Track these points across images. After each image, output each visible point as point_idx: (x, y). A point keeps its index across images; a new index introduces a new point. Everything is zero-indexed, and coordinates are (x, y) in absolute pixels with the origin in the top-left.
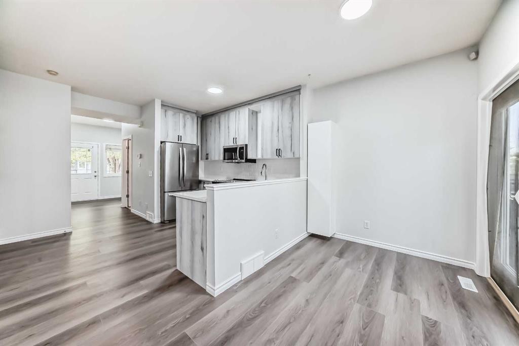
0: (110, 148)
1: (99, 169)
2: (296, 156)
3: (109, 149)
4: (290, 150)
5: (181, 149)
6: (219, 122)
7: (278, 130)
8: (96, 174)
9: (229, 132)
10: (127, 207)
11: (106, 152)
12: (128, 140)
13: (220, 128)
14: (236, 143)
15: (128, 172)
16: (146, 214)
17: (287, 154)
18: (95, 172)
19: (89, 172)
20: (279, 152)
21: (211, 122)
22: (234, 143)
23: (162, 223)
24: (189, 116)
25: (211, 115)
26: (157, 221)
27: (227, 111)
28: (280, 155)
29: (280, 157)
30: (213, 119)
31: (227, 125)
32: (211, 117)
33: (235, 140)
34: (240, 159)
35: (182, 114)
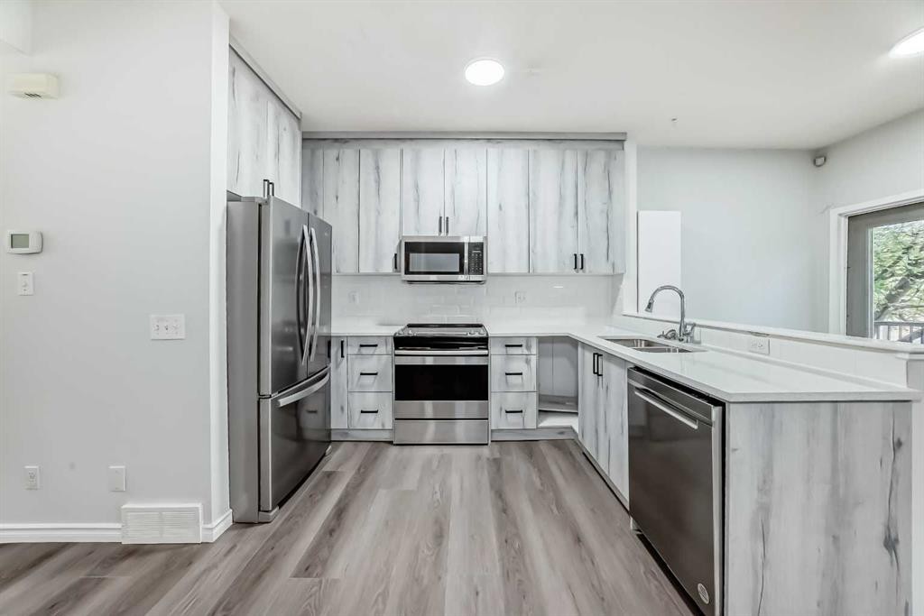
2: (619, 271)
4: (604, 258)
5: (306, 229)
6: (377, 168)
7: (577, 213)
9: (417, 201)
13: (378, 182)
14: (447, 232)
17: (596, 265)
20: (579, 262)
21: (338, 159)
22: (440, 231)
23: (242, 524)
24: (286, 120)
25: (336, 140)
26: (221, 525)
27: (409, 142)
28: (582, 268)
29: (581, 272)
30: (349, 153)
31: (408, 180)
32: (337, 144)
33: (443, 223)
34: (469, 273)
35: (272, 107)
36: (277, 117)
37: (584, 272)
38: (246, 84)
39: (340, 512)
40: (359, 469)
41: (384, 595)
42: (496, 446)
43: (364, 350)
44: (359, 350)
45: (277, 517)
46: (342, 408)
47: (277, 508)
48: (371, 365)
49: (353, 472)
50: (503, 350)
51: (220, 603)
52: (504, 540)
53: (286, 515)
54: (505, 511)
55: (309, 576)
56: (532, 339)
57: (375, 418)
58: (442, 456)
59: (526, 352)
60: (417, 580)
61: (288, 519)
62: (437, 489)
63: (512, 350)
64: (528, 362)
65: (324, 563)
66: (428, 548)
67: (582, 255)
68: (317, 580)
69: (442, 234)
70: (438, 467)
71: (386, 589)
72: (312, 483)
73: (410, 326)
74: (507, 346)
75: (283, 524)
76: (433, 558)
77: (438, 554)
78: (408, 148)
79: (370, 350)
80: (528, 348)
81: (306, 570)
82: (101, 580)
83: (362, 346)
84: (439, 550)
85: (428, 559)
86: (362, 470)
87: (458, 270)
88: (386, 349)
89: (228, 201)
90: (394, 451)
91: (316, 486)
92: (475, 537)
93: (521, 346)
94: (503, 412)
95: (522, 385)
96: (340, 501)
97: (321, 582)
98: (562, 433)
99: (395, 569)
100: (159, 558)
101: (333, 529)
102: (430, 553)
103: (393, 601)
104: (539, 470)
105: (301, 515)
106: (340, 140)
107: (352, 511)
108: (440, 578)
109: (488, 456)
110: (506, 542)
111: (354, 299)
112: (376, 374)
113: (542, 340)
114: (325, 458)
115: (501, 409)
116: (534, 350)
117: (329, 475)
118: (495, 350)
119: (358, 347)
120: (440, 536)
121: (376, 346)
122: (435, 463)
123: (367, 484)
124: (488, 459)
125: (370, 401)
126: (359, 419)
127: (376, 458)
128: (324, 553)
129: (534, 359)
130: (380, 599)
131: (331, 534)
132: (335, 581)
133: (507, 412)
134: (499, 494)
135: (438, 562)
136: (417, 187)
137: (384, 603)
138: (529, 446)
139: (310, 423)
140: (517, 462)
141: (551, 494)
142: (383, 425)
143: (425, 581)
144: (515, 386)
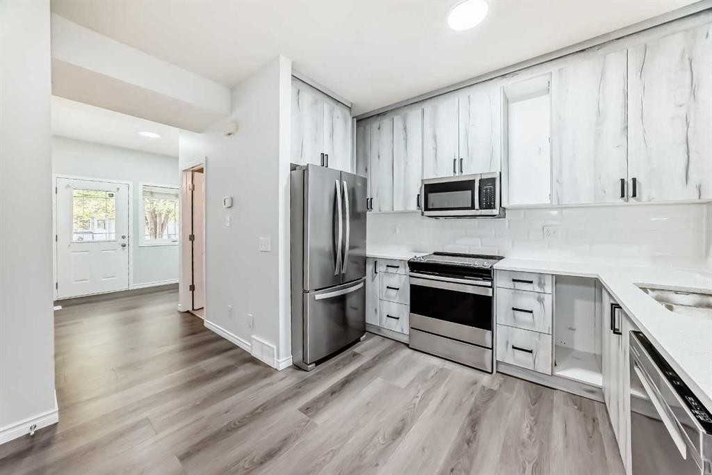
0: (152, 193)
1: (131, 233)
3: (148, 194)
4: (678, 182)
5: (338, 182)
6: (405, 128)
8: (125, 241)
9: (436, 149)
10: (190, 309)
11: (144, 199)
12: (193, 171)
13: (406, 139)
14: (461, 171)
15: (192, 238)
16: (250, 342)
18: (123, 237)
19: (113, 237)
20: (629, 189)
21: (379, 128)
22: (455, 172)
23: (297, 367)
24: (339, 111)
25: (378, 115)
26: (284, 363)
27: (429, 101)
28: (634, 195)
29: (632, 200)
30: (386, 122)
31: (428, 132)
32: (379, 118)
33: (459, 164)
34: (481, 207)
35: (327, 105)
36: (332, 111)
37: (639, 200)
38: (308, 96)
39: (346, 382)
40: (375, 358)
41: (334, 452)
42: (500, 378)
43: (390, 270)
44: (387, 269)
45: (313, 370)
46: (376, 310)
47: (314, 365)
48: (394, 282)
49: (370, 358)
50: (511, 284)
51: (262, 405)
52: (451, 467)
53: (318, 371)
54: (469, 442)
55: (305, 413)
56: (546, 277)
57: (397, 324)
58: (442, 369)
59: (538, 289)
60: (361, 457)
61: (318, 374)
62: (420, 394)
63: (519, 285)
64: (540, 300)
65: (318, 410)
66: (384, 438)
67: (634, 180)
68: (308, 418)
69: (457, 174)
70: (432, 377)
71: (339, 449)
72: (342, 357)
73: (436, 254)
74: (514, 280)
75: (314, 375)
76: (383, 447)
77: (389, 445)
78: (427, 107)
79: (393, 270)
80: (541, 284)
81: (306, 409)
82: (236, 368)
83: (388, 266)
84: (391, 444)
85: (378, 445)
86: (376, 359)
87: (470, 206)
88: (404, 270)
89: (291, 170)
90: (407, 352)
91: (342, 360)
92: (425, 450)
93: (531, 282)
94: (510, 347)
95: (533, 324)
96: (350, 375)
97: (309, 421)
98: (592, 392)
99: (352, 439)
100: (257, 368)
101: (334, 392)
102: (382, 442)
103: (336, 461)
104: (536, 421)
105: (324, 374)
106: (381, 114)
107: (354, 384)
108: (377, 465)
109: (485, 385)
110: (452, 470)
111: (395, 231)
112: (398, 289)
113: (559, 279)
114: (359, 343)
115: (508, 343)
116: (549, 288)
117: (355, 355)
118: (501, 282)
119: (385, 268)
120: (398, 433)
121: (398, 267)
122: (432, 373)
123: (373, 370)
124: (484, 387)
125: (394, 309)
126: (386, 321)
127: (391, 353)
128: (322, 404)
129: (548, 300)
130: (331, 453)
131: (332, 394)
132: (316, 425)
133: (513, 347)
134: (474, 423)
135: (384, 452)
136: (435, 137)
137: (332, 458)
138: (539, 391)
139: (352, 314)
140: (515, 402)
141: (535, 452)
142: (402, 330)
143: (365, 461)
144: (525, 323)
